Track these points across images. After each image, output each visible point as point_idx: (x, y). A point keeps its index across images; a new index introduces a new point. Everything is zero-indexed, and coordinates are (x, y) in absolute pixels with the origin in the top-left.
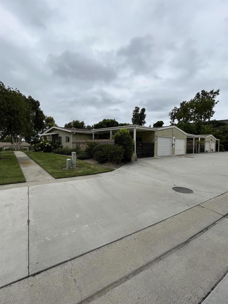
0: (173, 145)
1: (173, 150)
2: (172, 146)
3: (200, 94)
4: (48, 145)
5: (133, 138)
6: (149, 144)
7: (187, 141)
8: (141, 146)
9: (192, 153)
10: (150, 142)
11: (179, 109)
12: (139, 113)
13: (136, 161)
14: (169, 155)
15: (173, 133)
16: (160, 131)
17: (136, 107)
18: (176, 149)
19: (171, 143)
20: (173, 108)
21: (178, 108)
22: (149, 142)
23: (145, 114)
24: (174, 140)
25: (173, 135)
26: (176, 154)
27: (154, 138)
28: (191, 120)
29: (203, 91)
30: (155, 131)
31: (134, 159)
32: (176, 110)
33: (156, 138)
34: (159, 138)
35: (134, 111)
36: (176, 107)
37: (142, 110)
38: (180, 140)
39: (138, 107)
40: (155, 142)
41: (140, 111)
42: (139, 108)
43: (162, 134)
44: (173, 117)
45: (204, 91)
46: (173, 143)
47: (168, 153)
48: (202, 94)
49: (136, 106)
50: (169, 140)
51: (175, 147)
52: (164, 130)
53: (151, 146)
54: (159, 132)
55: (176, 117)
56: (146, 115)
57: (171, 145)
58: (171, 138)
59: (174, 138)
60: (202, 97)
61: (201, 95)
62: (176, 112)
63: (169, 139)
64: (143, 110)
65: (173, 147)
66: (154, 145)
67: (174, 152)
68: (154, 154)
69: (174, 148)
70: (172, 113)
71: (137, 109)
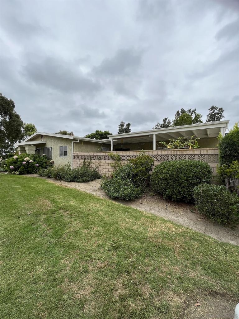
4: (28, 162)
17: (122, 122)
20: (156, 124)
23: (130, 128)
29: (182, 110)
35: (120, 126)
41: (125, 126)
42: (124, 123)
64: (128, 125)
71: (122, 124)
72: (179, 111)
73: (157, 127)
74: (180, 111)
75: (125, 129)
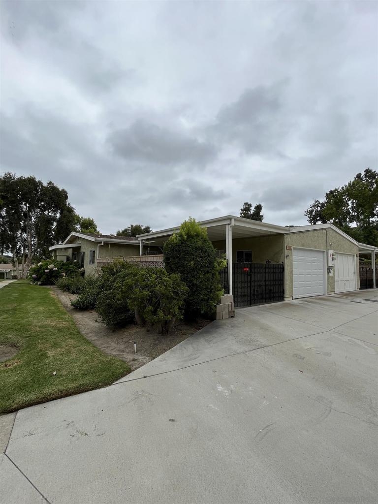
0: (329, 269)
1: (331, 281)
2: (329, 272)
3: (362, 175)
4: (51, 270)
5: (225, 252)
6: (271, 268)
7: (360, 259)
8: (249, 274)
9: (372, 287)
10: (272, 263)
11: (323, 205)
12: (252, 213)
13: (232, 317)
14: (322, 293)
15: (329, 241)
16: (298, 236)
17: (246, 204)
18: (336, 278)
19: (324, 266)
20: (312, 203)
21: (321, 203)
22: (268, 261)
23: (261, 214)
24: (330, 258)
25: (328, 246)
26: (337, 291)
27: (281, 251)
28: (351, 221)
29: (367, 171)
30: (283, 234)
31: (225, 313)
32: (318, 206)
33: (286, 252)
34: (294, 253)
35: (242, 210)
36: (318, 201)
37: (255, 208)
38: (345, 258)
39: (249, 203)
40: (287, 262)
41: (253, 210)
42: (250, 205)
43: (303, 242)
44: (313, 219)
45: (370, 171)
46: (330, 265)
47: (320, 289)
48: (366, 176)
49: (246, 202)
50: (319, 258)
51: (334, 274)
52: (306, 234)
53: (276, 273)
54: (294, 236)
55: (319, 218)
56: (263, 216)
57: (324, 269)
58: (323, 252)
59: (331, 252)
60: (367, 181)
61: (364, 177)
62: (319, 208)
63: (321, 255)
64: (259, 208)
65: (331, 275)
66: (283, 268)
67: (333, 288)
68: (283, 292)
69: (333, 278)
70: (312, 211)
71: (247, 206)
72: (360, 174)
73: (313, 208)
74: (363, 174)
75: (251, 215)
